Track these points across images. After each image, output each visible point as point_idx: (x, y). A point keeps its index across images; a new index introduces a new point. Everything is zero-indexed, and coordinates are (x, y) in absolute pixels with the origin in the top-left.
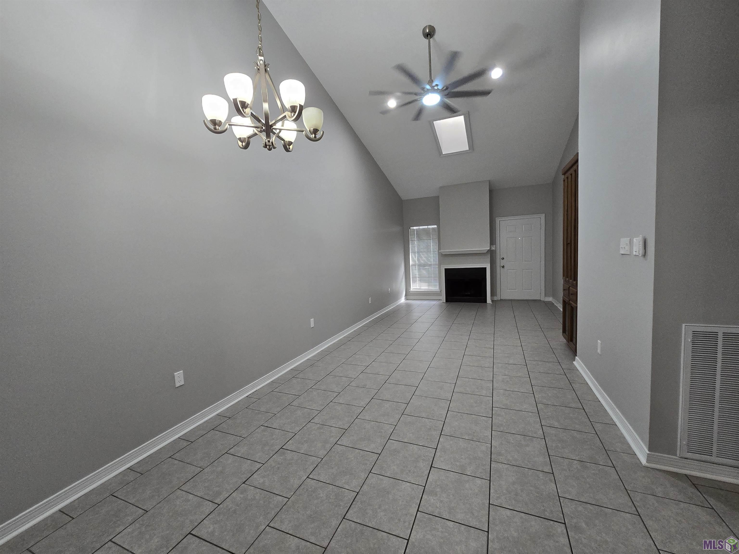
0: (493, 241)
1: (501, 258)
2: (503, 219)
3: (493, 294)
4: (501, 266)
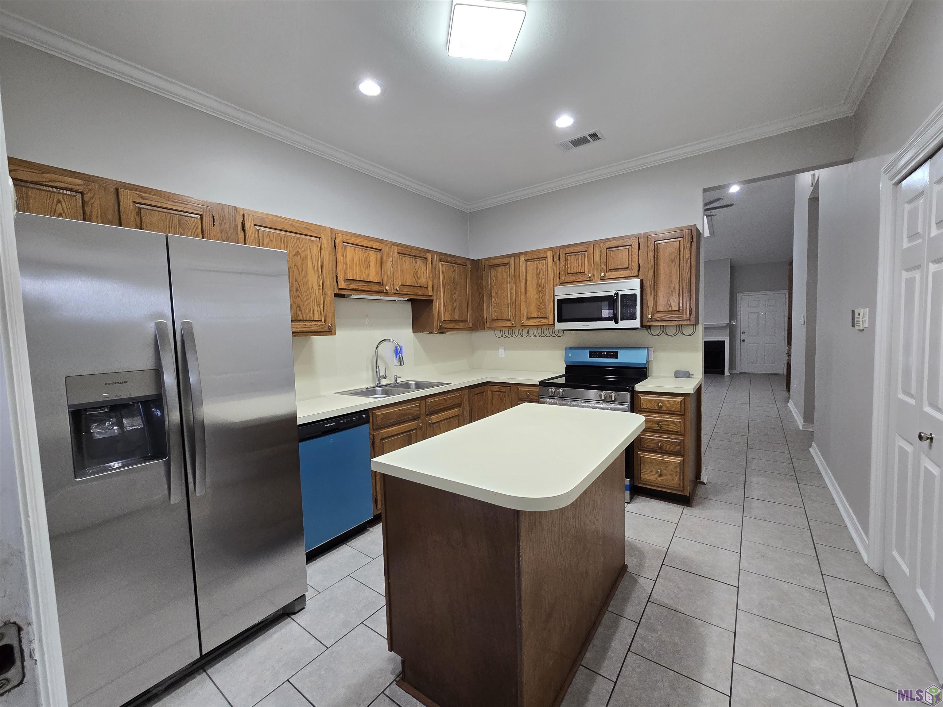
0: (732, 315)
1: (741, 332)
2: (744, 294)
3: (731, 367)
4: (741, 340)
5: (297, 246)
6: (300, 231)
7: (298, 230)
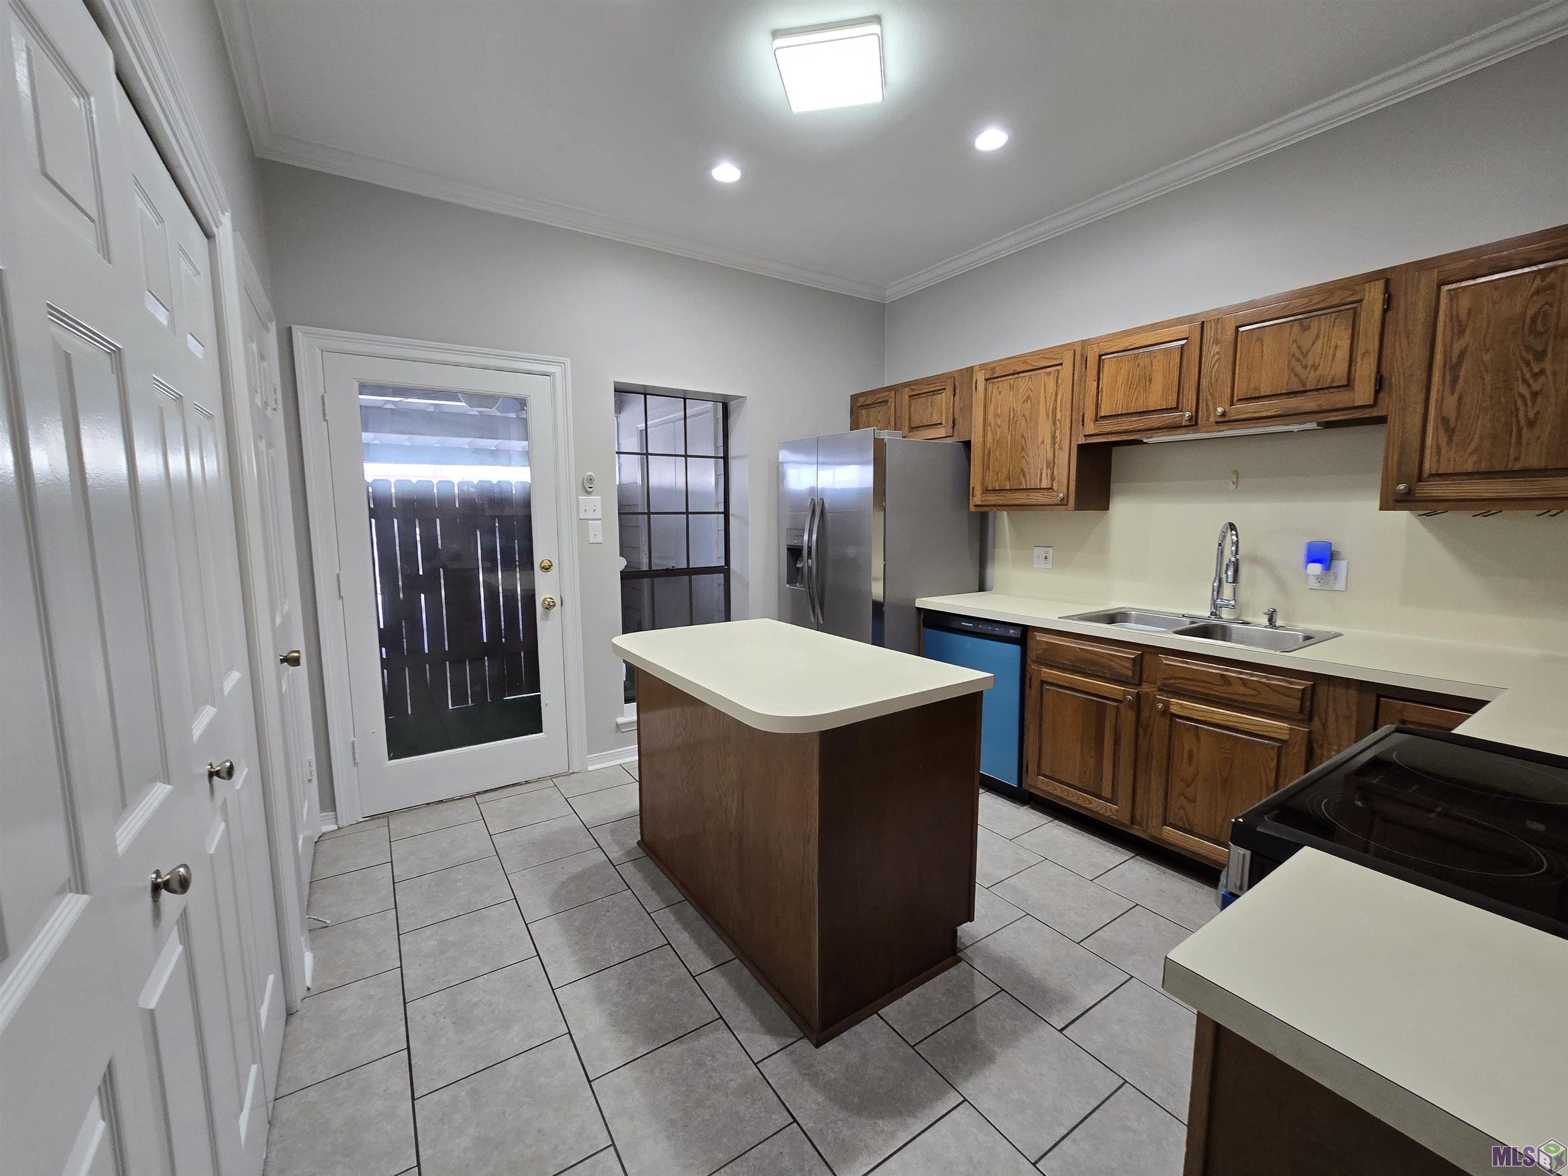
5: (1029, 387)
6: (1035, 366)
7: (1032, 365)
